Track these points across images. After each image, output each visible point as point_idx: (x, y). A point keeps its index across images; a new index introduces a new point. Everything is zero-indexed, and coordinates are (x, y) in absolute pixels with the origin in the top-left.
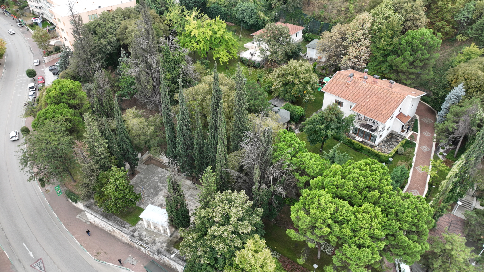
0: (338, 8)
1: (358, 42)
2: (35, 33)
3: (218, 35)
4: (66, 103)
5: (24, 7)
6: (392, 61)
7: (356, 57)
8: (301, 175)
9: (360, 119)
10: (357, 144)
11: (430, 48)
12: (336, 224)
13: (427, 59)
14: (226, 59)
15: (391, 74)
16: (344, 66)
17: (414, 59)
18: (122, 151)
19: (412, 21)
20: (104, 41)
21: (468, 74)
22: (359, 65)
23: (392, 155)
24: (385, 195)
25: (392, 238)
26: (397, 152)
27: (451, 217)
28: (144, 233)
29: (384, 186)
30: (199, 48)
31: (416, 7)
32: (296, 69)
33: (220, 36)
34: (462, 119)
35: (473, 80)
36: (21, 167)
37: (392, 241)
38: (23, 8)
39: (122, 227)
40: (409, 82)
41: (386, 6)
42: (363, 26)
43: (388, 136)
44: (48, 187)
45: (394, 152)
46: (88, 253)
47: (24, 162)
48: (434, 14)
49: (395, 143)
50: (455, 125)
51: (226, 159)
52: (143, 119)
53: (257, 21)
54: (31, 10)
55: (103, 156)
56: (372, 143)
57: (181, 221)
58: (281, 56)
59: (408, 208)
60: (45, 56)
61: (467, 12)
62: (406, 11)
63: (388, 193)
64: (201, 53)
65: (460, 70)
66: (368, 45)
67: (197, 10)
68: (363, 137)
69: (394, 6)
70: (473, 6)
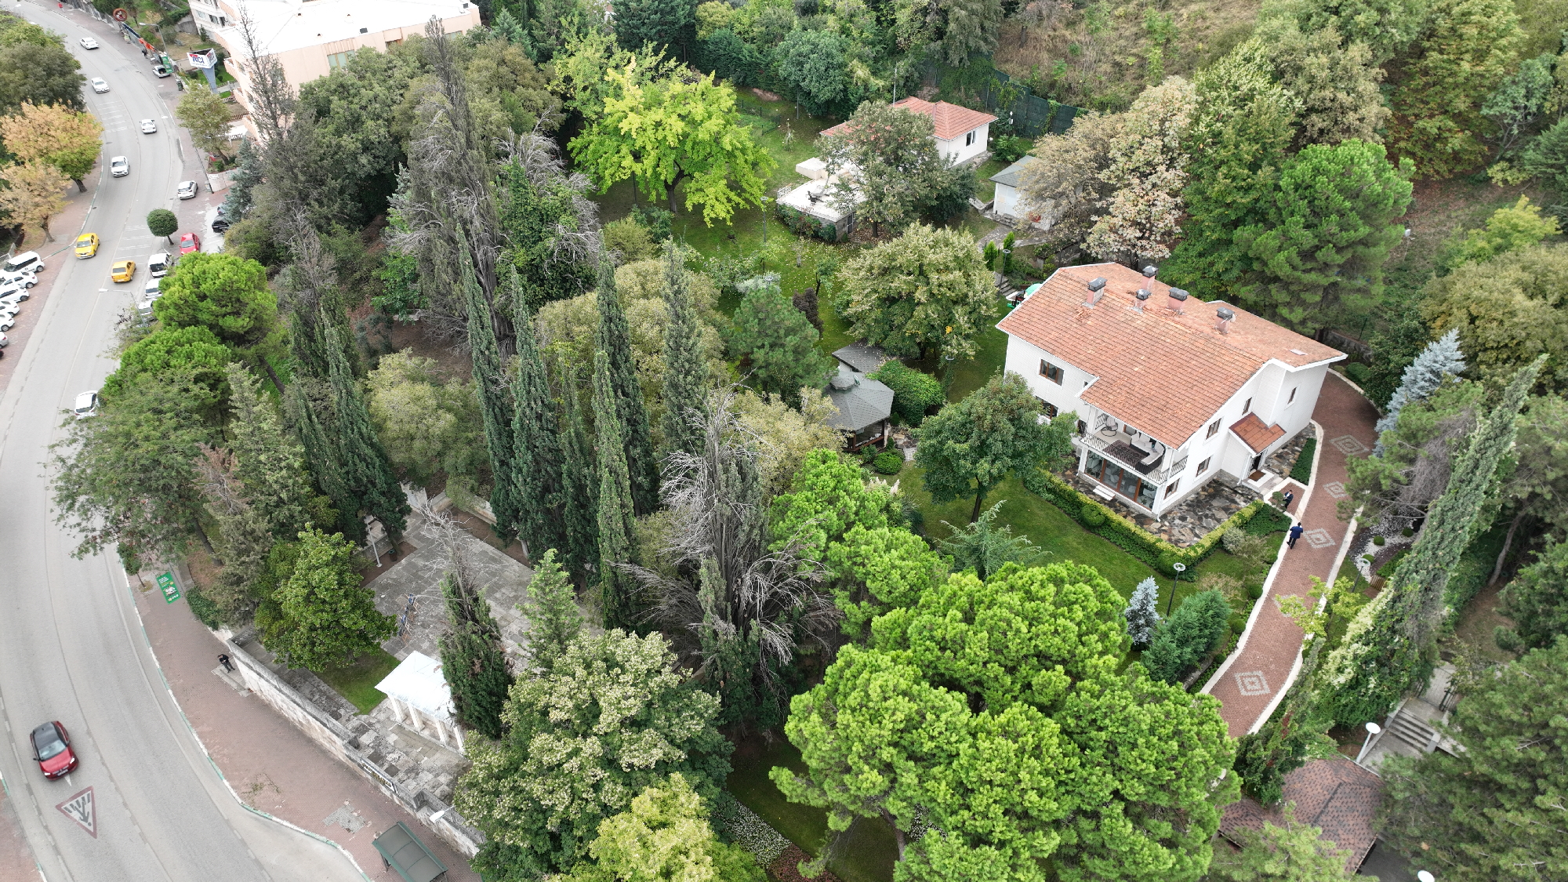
0: (1118, 58)
1: (1146, 176)
2: (186, 102)
3: (702, 135)
4: (211, 327)
5: (176, 16)
6: (1248, 241)
7: (1135, 224)
8: (855, 598)
9: (1109, 428)
10: (1093, 508)
11: (1371, 208)
12: (911, 763)
13: (1364, 242)
14: (722, 211)
15: (1245, 284)
16: (1097, 249)
17: (1316, 241)
18: (352, 483)
19: (1332, 114)
20: (349, 142)
21: (1479, 302)
22: (1143, 248)
23: (1200, 551)
24: (1087, 683)
25: (1085, 824)
26: (1220, 544)
27: (1343, 772)
28: (392, 738)
29: (1091, 656)
30: (639, 172)
31: (1345, 69)
32: (921, 256)
33: (707, 137)
34: (1423, 452)
35: (1495, 324)
36: (58, 511)
37: (1088, 831)
38: (176, 19)
39: (327, 715)
40: (1297, 315)
41: (1248, 60)
42: (1163, 121)
43: (1203, 489)
44: (148, 576)
45: (1207, 544)
46: (227, 783)
47: (68, 498)
48: (1416, 91)
49: (1220, 514)
50: (1400, 471)
51: (628, 532)
52: (424, 389)
53: (845, 90)
54: (199, 26)
55: (284, 495)
56: (1144, 510)
57: (486, 710)
58: (893, 211)
59: (1152, 731)
60: (213, 172)
61: (1523, 92)
62: (1311, 80)
63: (1097, 677)
64: (647, 188)
65: (1459, 286)
66: (1178, 184)
67: (656, 52)
68: (1118, 488)
69: (1273, 60)
70: (1545, 73)
